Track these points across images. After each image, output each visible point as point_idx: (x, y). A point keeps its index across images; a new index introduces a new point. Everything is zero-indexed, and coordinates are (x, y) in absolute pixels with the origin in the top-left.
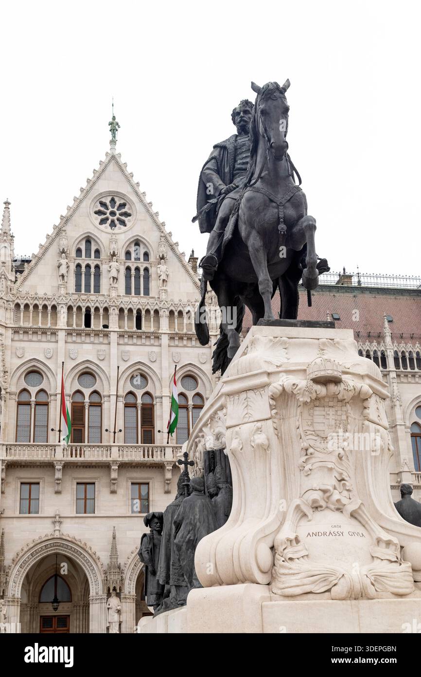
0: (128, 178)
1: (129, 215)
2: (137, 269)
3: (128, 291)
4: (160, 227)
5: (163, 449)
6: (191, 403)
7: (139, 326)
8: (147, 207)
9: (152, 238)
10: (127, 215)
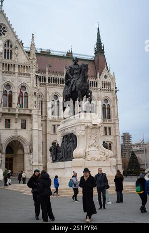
0: (6, 19)
1: (6, 32)
2: (8, 50)
3: (5, 58)
4: (16, 37)
5: (15, 109)
6: (24, 95)
7: (9, 70)
8: (12, 29)
9: (13, 40)
10: (6, 31)
